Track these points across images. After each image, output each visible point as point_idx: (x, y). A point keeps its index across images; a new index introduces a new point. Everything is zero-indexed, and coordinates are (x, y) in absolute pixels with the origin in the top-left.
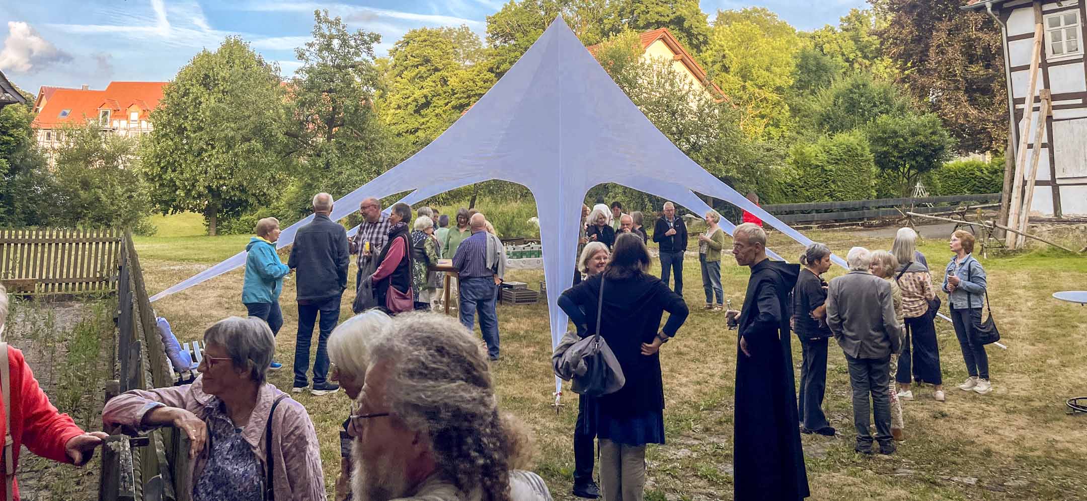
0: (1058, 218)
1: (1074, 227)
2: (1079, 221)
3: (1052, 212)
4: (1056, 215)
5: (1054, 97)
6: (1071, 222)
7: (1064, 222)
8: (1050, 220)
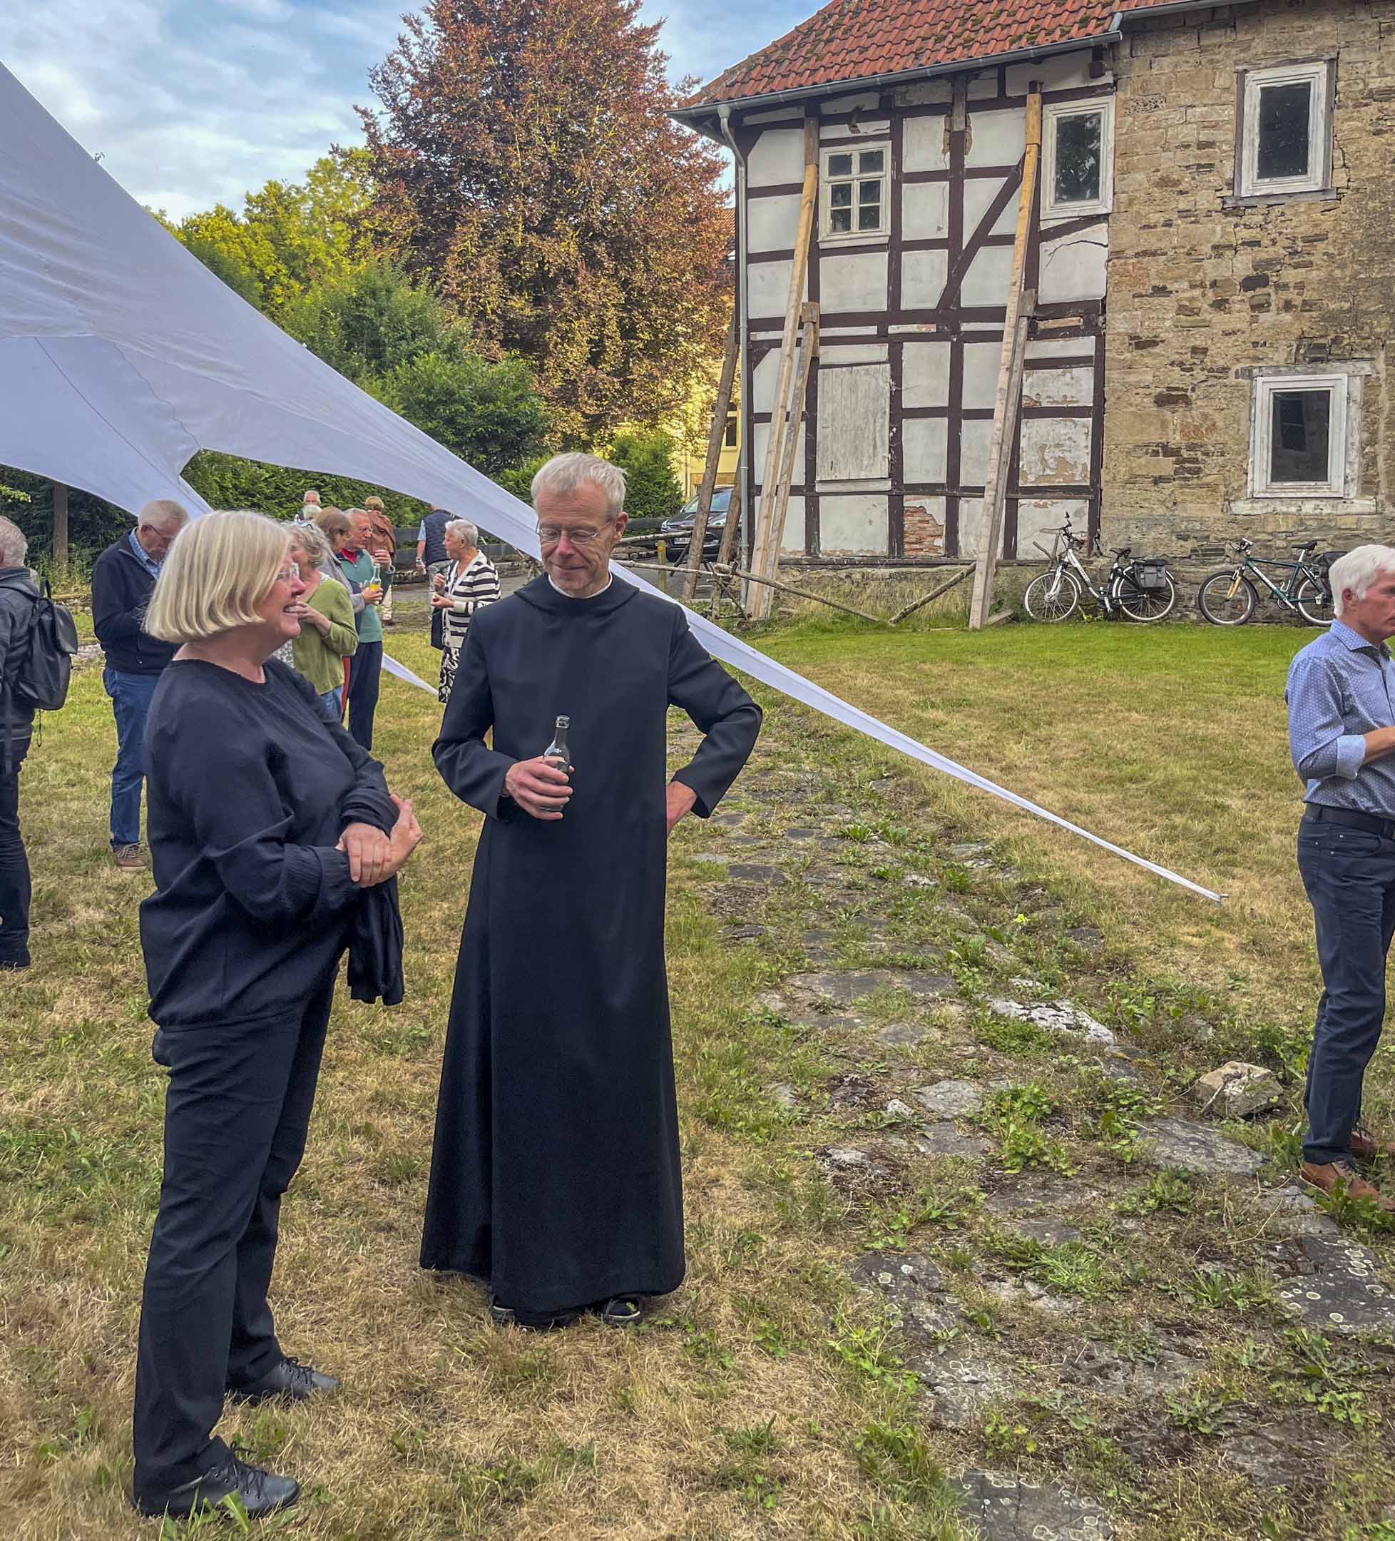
0: (812, 558)
1: (843, 574)
2: (853, 564)
3: (802, 547)
4: (808, 553)
5: (828, 320)
6: (835, 565)
7: (824, 564)
8: (797, 563)
